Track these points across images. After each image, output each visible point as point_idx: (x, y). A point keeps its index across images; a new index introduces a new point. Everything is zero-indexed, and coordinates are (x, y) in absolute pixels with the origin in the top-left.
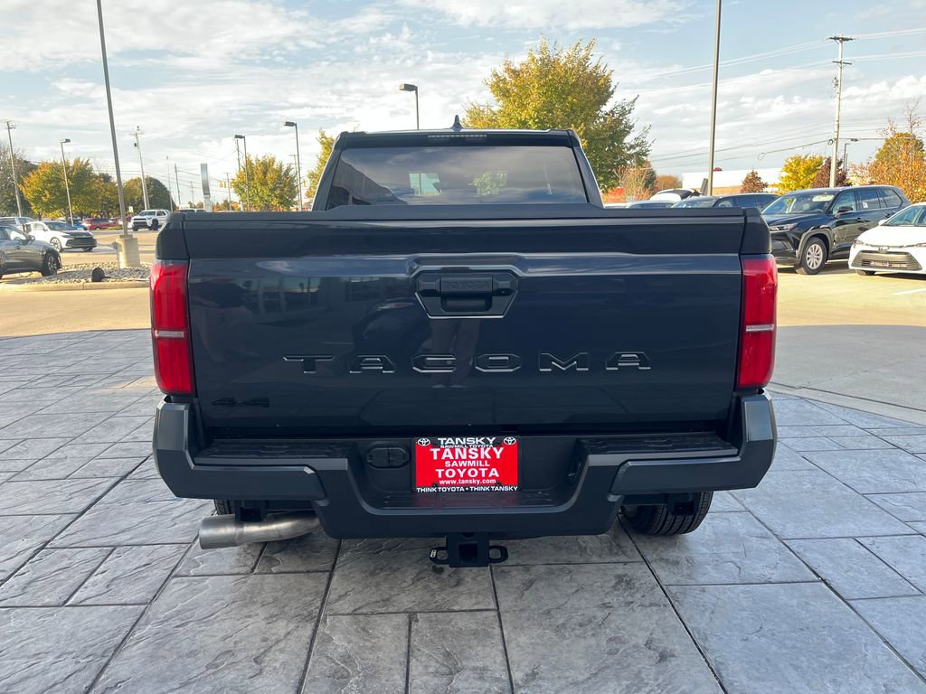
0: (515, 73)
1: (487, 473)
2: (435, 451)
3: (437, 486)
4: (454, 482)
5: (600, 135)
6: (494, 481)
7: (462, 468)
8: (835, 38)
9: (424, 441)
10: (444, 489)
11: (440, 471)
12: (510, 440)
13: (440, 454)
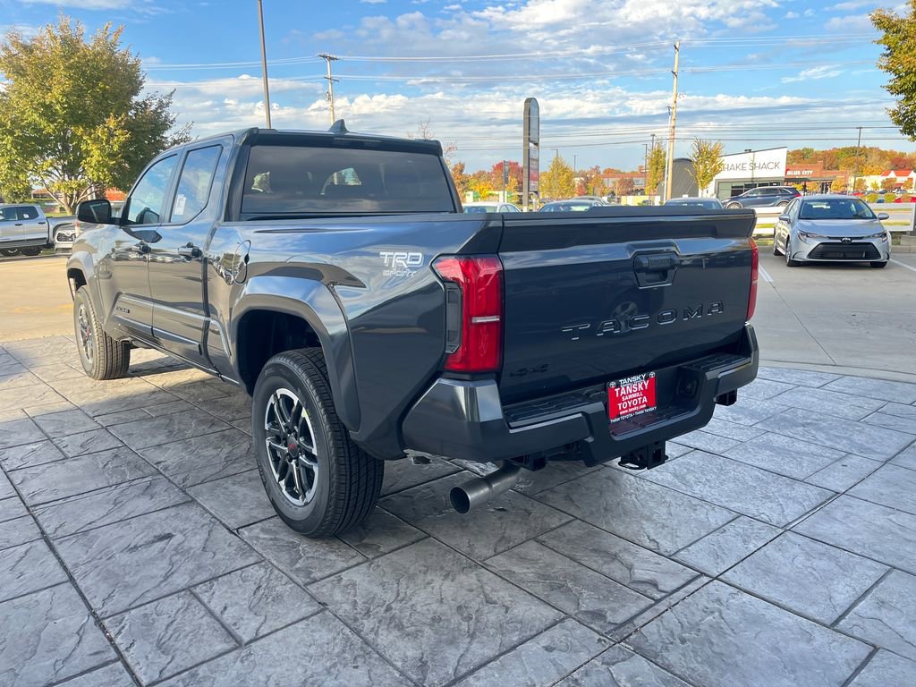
0: (28, 50)
1: (642, 400)
2: (617, 390)
3: (619, 416)
4: (626, 411)
5: (140, 127)
6: (644, 406)
7: (629, 400)
8: (324, 57)
9: (613, 384)
10: (623, 418)
11: (620, 405)
12: (652, 374)
13: (620, 392)
